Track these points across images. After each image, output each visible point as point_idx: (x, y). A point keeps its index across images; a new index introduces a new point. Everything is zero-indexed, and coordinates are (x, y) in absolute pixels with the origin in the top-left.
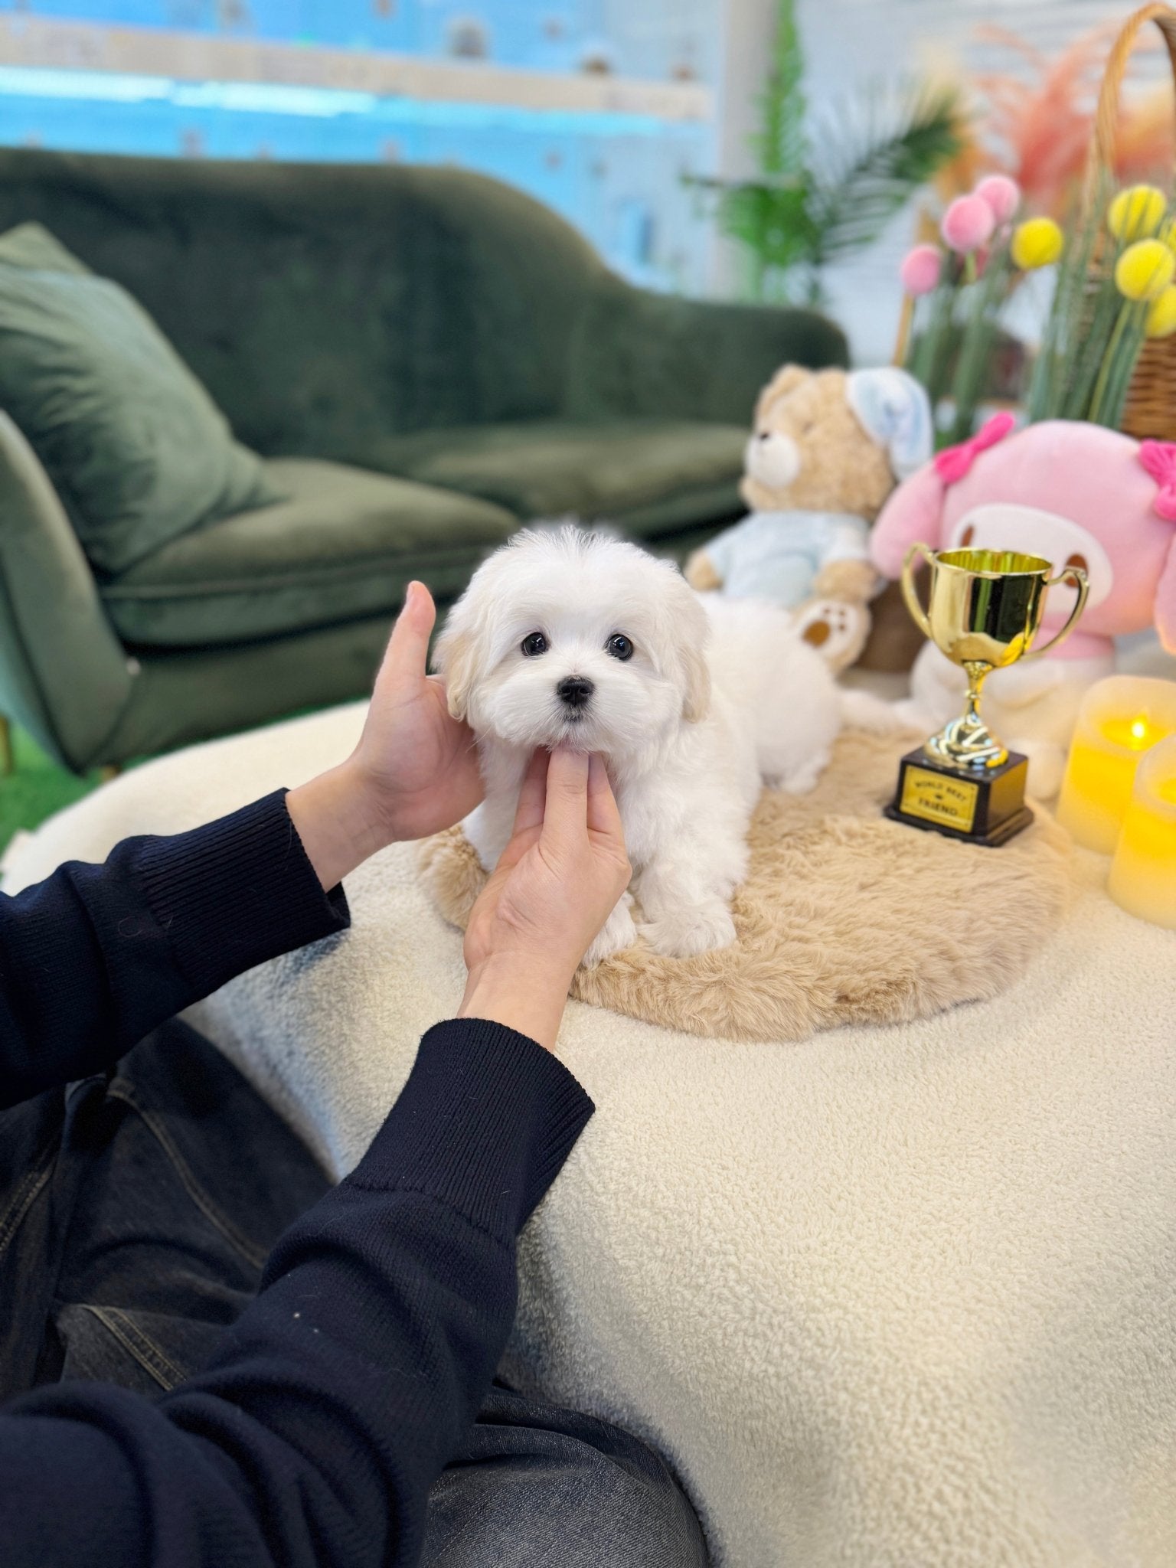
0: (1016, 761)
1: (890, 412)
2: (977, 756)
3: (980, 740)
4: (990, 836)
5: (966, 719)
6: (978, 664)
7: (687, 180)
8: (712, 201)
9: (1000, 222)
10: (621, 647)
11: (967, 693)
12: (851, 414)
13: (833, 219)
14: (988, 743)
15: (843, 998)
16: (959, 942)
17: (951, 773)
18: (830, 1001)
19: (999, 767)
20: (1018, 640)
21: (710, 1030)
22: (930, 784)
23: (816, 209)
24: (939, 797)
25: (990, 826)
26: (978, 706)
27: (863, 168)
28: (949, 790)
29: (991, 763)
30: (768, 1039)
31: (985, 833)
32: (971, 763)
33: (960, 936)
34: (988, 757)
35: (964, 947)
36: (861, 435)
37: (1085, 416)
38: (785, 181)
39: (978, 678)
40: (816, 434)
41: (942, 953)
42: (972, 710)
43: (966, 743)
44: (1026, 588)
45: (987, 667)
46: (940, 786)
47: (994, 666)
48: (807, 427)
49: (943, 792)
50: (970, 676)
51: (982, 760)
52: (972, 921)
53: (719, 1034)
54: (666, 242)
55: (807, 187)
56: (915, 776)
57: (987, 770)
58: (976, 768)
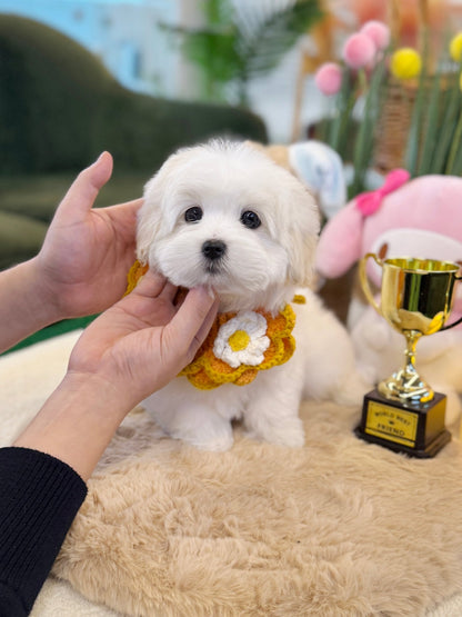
0: (439, 399)
2: (414, 394)
3: (416, 384)
4: (427, 450)
5: (405, 369)
6: (413, 332)
7: (163, 26)
8: (179, 40)
10: (251, 220)
11: (406, 351)
13: (252, 53)
14: (421, 385)
16: (441, 550)
17: (398, 405)
19: (429, 402)
20: (439, 316)
22: (385, 414)
23: (242, 48)
24: (391, 423)
25: (427, 442)
26: (413, 359)
27: (270, 23)
28: (398, 418)
29: (423, 400)
31: (423, 448)
32: (410, 400)
33: (440, 545)
34: (422, 395)
35: (445, 553)
37: (444, 172)
38: (223, 29)
39: (413, 342)
41: (432, 560)
42: (409, 362)
43: (407, 386)
44: (446, 282)
45: (420, 334)
46: (392, 416)
47: (423, 334)
49: (394, 419)
50: (408, 340)
51: (418, 397)
52: (445, 532)
54: (150, 65)
55: (236, 35)
56: (374, 407)
57: (422, 404)
58: (414, 403)
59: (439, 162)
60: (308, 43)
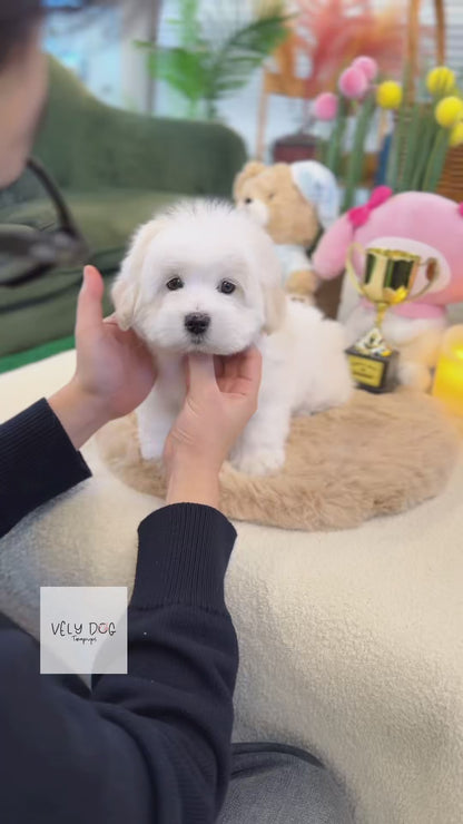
0: (395, 354)
1: (318, 187)
2: (379, 350)
6: (382, 304)
9: (370, 82)
10: (227, 288)
12: (295, 187)
15: (376, 503)
17: (369, 357)
18: (370, 504)
21: (310, 527)
22: (358, 364)
24: (363, 370)
27: (234, 42)
28: (369, 367)
29: (386, 353)
30: (341, 529)
32: (377, 353)
36: (302, 200)
37: (420, 188)
39: (382, 311)
40: (276, 200)
42: (378, 326)
43: (375, 344)
48: (271, 196)
49: (365, 367)
50: (379, 310)
53: (316, 529)
57: (385, 356)
58: (380, 355)
59: (416, 180)
60: (272, 63)
